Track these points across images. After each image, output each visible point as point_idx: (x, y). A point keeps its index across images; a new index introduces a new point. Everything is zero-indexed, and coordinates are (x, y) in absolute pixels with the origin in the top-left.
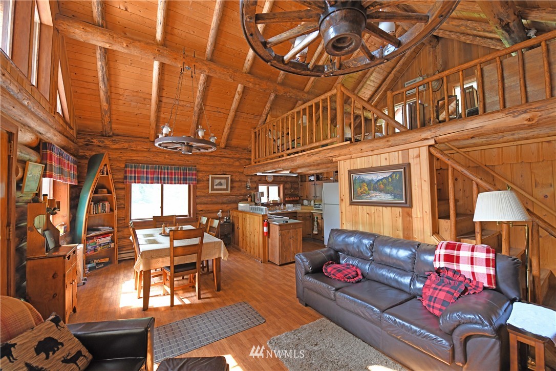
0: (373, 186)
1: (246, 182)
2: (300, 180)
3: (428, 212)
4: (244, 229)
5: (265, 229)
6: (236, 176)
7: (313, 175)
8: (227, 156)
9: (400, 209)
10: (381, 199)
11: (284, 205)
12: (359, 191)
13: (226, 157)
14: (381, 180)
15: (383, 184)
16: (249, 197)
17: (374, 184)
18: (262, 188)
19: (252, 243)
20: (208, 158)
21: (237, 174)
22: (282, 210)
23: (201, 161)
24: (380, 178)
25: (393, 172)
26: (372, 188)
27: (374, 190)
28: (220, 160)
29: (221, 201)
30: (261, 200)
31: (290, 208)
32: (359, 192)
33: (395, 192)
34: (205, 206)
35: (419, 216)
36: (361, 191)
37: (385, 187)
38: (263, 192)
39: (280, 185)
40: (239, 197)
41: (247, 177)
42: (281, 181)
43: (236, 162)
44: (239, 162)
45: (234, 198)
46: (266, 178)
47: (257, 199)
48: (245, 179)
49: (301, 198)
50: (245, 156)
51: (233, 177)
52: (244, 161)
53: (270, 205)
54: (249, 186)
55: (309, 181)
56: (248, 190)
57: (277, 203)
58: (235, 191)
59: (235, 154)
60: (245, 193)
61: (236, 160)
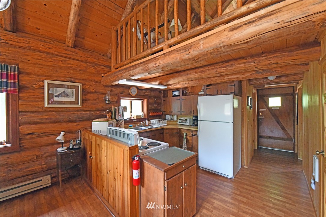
1: (105, 94)
2: (162, 95)
4: (98, 161)
5: (136, 174)
6: (91, 85)
7: (178, 90)
8: (77, 58)
11: (149, 120)
13: (74, 59)
16: (108, 113)
18: (125, 102)
19: (110, 187)
20: (44, 55)
21: (92, 83)
22: (146, 126)
23: (29, 58)
28: (65, 61)
29: (66, 118)
30: (123, 116)
31: (156, 124)
34: (38, 126)
38: (126, 107)
39: (144, 100)
40: (94, 112)
41: (105, 88)
42: (145, 96)
43: (90, 67)
44: (96, 69)
45: (87, 114)
46: (129, 91)
47: (119, 115)
48: (103, 91)
49: (164, 113)
50: (103, 62)
51: (85, 86)
52: (102, 68)
53: (134, 121)
54: (109, 99)
55: (173, 96)
56: (108, 104)
57: (141, 119)
58: (89, 105)
59: (89, 58)
60: (103, 107)
61: (90, 65)
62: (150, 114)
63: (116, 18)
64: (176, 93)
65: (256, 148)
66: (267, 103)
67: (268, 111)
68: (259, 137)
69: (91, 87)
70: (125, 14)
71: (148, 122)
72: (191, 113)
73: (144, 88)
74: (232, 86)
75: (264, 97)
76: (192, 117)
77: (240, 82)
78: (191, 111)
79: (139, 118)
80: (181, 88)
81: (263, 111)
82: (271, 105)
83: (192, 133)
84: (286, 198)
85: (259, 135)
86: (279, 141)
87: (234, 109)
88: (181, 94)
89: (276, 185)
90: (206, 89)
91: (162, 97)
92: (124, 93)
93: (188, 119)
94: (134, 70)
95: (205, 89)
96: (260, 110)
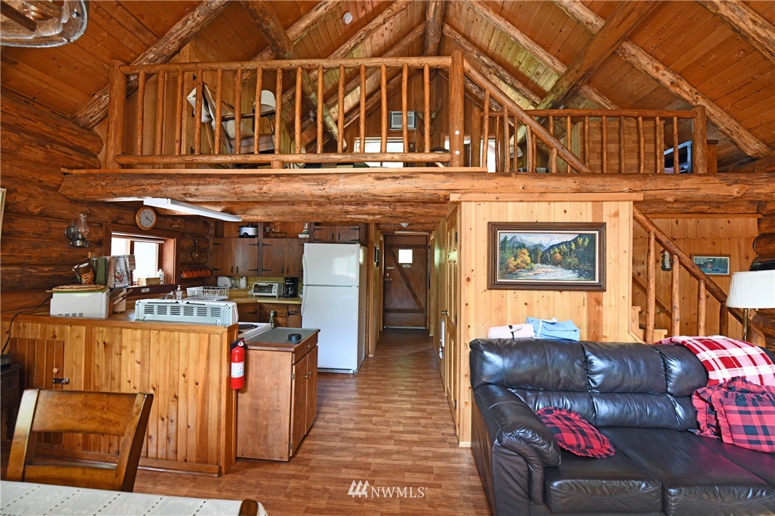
0: (542, 255)
1: (70, 220)
2: (212, 232)
3: (626, 297)
6: (30, 196)
7: (253, 224)
9: (585, 294)
10: (555, 278)
12: (512, 263)
14: (558, 245)
15: (560, 253)
17: (544, 252)
21: (35, 190)
24: (556, 242)
25: (580, 234)
26: (539, 259)
27: (542, 262)
32: (511, 266)
33: (581, 267)
35: (613, 304)
36: (515, 263)
37: (564, 258)
39: (165, 241)
40: (35, 269)
41: (73, 206)
42: (171, 231)
43: (30, 145)
44: (47, 151)
45: (14, 273)
46: (135, 218)
47: (115, 276)
48: (65, 212)
49: (214, 272)
50: (69, 137)
51: (15, 197)
52: (65, 153)
53: (143, 291)
54: (83, 236)
55: (241, 237)
56: (80, 246)
57: (158, 286)
58: (22, 248)
59: (29, 119)
60: (64, 256)
61: (32, 141)
62: (184, 276)
63: (131, 46)
64: (250, 231)
65: (381, 330)
66: (396, 257)
67: (397, 269)
68: (386, 311)
69: (31, 199)
70: (161, 48)
71: (181, 292)
72: (282, 273)
73: (178, 214)
74: (356, 229)
75: (393, 248)
76: (282, 280)
77: (367, 225)
78: (282, 269)
79: (155, 283)
80: (261, 222)
81: (390, 270)
82: (401, 260)
83: (287, 309)
84: (420, 410)
85: (386, 308)
86: (409, 314)
87: (361, 266)
88: (261, 235)
89: (406, 396)
90: (314, 230)
91: (211, 235)
92: (119, 221)
93: (276, 286)
94: (201, 187)
95: (312, 229)
96: (388, 268)
